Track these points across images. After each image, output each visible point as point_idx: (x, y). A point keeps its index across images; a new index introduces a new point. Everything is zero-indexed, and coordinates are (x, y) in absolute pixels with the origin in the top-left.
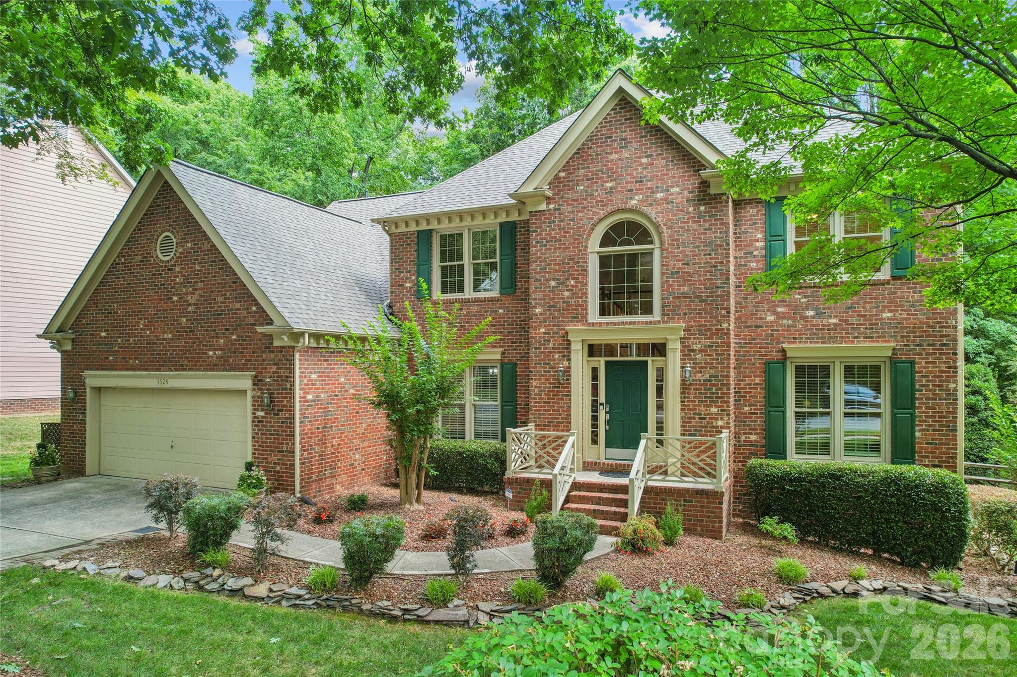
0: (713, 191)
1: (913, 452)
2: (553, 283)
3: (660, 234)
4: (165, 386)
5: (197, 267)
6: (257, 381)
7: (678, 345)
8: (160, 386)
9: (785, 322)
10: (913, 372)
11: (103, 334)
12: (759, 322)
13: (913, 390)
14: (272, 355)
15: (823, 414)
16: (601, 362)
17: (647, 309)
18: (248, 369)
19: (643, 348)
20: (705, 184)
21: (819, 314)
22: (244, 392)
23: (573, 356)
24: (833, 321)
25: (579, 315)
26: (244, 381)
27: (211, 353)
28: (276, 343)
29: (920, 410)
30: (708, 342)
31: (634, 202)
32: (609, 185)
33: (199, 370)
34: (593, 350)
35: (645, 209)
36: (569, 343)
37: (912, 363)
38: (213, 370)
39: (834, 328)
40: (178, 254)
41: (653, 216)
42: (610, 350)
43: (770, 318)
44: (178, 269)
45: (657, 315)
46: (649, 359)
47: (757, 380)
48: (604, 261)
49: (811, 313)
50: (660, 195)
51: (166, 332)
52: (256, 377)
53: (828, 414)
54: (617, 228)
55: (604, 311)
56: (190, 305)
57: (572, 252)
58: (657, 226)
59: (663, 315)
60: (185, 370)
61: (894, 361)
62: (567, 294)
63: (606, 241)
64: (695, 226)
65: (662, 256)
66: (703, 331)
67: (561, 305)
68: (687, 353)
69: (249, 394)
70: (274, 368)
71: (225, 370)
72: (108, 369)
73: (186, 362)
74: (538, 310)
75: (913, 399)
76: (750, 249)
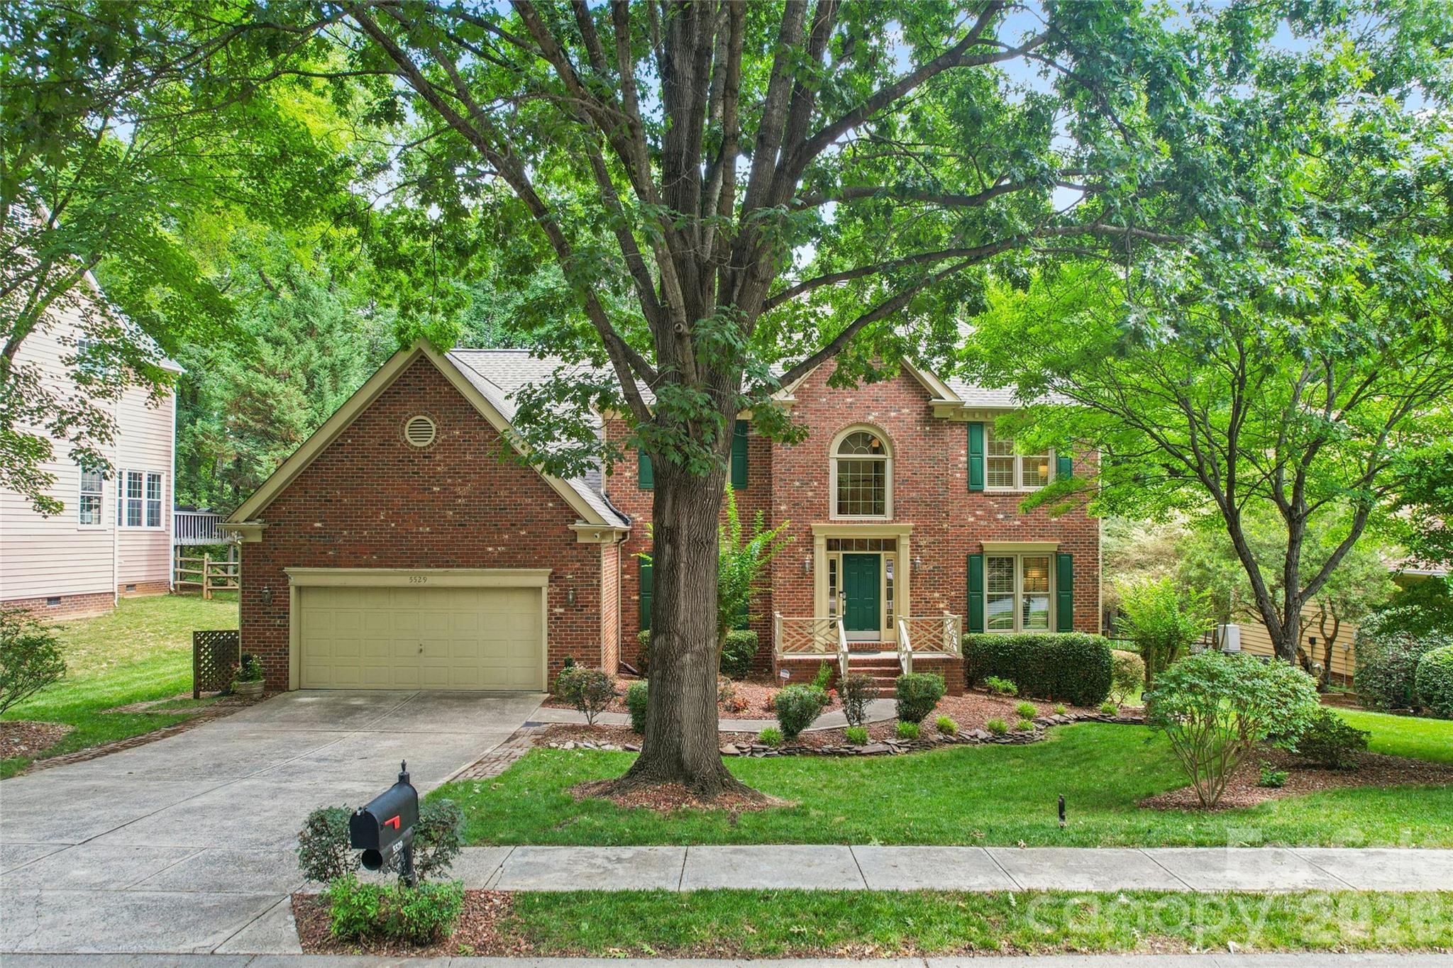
0: (936, 415)
1: (1072, 623)
2: (797, 484)
3: (893, 448)
4: (422, 584)
5: (468, 457)
6: (553, 578)
7: (908, 542)
8: (414, 584)
9: (982, 523)
10: (1071, 563)
11: (318, 525)
12: (962, 523)
13: (1072, 577)
14: (575, 552)
15: (1008, 596)
16: (839, 555)
17: (880, 510)
18: (543, 566)
19: (876, 544)
20: (930, 409)
21: (1006, 517)
22: (537, 590)
23: (817, 550)
24: (1017, 523)
25: (822, 514)
26: (539, 578)
27: (490, 549)
28: (580, 540)
29: (1076, 591)
30: (932, 539)
31: (871, 418)
32: (849, 400)
33: (473, 566)
34: (832, 544)
35: (880, 425)
36: (812, 538)
37: (1071, 556)
38: (493, 567)
39: (1018, 529)
40: (439, 441)
41: (887, 431)
42: (846, 544)
43: (971, 519)
44: (438, 457)
45: (888, 516)
46: (882, 553)
47: (961, 570)
48: (842, 465)
49: (1001, 516)
50: (893, 414)
51: (421, 525)
52: (553, 573)
53: (1012, 596)
54: (853, 437)
55: (842, 510)
56: (459, 497)
57: (815, 456)
58: (890, 441)
59: (895, 515)
60: (452, 567)
61: (1058, 555)
62: (810, 494)
63: (842, 449)
64: (922, 443)
65: (894, 466)
66: (928, 531)
67: (806, 504)
68: (915, 548)
69: (545, 591)
70: (578, 565)
71: (511, 566)
72: (327, 566)
73: (453, 557)
74: (783, 508)
75: (1072, 583)
76: (956, 462)
